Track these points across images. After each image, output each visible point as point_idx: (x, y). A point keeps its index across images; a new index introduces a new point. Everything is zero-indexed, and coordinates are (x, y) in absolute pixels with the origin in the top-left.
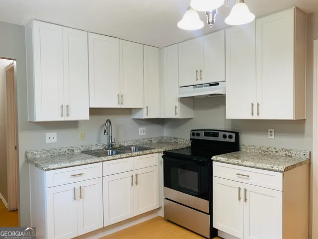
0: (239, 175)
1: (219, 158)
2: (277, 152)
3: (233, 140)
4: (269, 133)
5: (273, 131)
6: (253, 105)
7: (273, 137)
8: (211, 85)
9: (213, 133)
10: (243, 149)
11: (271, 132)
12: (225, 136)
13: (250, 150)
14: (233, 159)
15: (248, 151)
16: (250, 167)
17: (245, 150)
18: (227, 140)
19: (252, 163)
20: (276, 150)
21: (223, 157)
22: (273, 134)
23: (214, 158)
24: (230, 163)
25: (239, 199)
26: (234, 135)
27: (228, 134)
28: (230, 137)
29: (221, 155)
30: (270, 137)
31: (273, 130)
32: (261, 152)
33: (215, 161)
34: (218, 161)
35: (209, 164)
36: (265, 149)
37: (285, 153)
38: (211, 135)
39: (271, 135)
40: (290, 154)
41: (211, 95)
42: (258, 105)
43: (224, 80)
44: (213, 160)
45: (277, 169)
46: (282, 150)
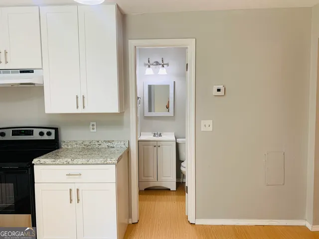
0: (69, 175)
1: (42, 159)
2: (100, 145)
3: (52, 137)
4: (91, 127)
5: (95, 125)
6: (77, 97)
7: (95, 130)
8: (22, 72)
9: (24, 130)
10: (63, 146)
11: (93, 125)
12: (41, 134)
13: (71, 145)
14: (59, 158)
15: (70, 147)
16: (83, 164)
17: (66, 147)
18: (46, 137)
19: (84, 160)
20: (99, 143)
21: (47, 158)
22: (95, 127)
23: (35, 161)
24: (58, 164)
25: (71, 201)
26: (53, 131)
27: (45, 131)
28: (49, 134)
29: (42, 157)
30: (92, 131)
31: (95, 123)
32: (84, 146)
33: (37, 164)
34: (41, 164)
35: (29, 169)
36: (87, 143)
37: (108, 144)
38: (22, 133)
39: (93, 129)
40: (112, 145)
41: (21, 84)
42: (83, 97)
43: (41, 67)
44: (34, 164)
45: (111, 162)
46: (104, 143)
